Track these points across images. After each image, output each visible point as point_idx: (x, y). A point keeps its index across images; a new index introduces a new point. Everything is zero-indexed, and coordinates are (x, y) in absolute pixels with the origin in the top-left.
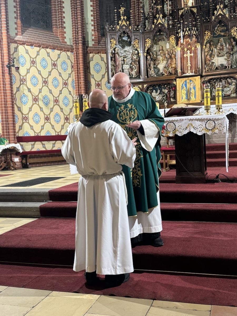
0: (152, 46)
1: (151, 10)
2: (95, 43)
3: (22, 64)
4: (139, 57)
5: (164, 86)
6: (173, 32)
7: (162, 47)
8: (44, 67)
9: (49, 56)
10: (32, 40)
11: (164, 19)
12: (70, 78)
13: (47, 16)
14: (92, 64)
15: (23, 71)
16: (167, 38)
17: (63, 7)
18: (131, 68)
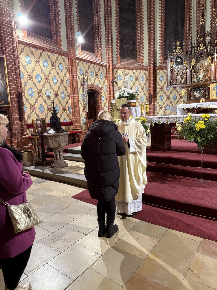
0: (196, 64)
1: (196, 42)
2: (161, 64)
3: (120, 80)
4: (187, 71)
5: (202, 88)
6: (210, 54)
7: (202, 64)
8: (131, 80)
9: (134, 74)
10: (125, 66)
11: (204, 46)
12: (145, 86)
13: (134, 51)
14: (158, 77)
15: (120, 84)
16: (206, 58)
17: (143, 45)
18: (182, 78)
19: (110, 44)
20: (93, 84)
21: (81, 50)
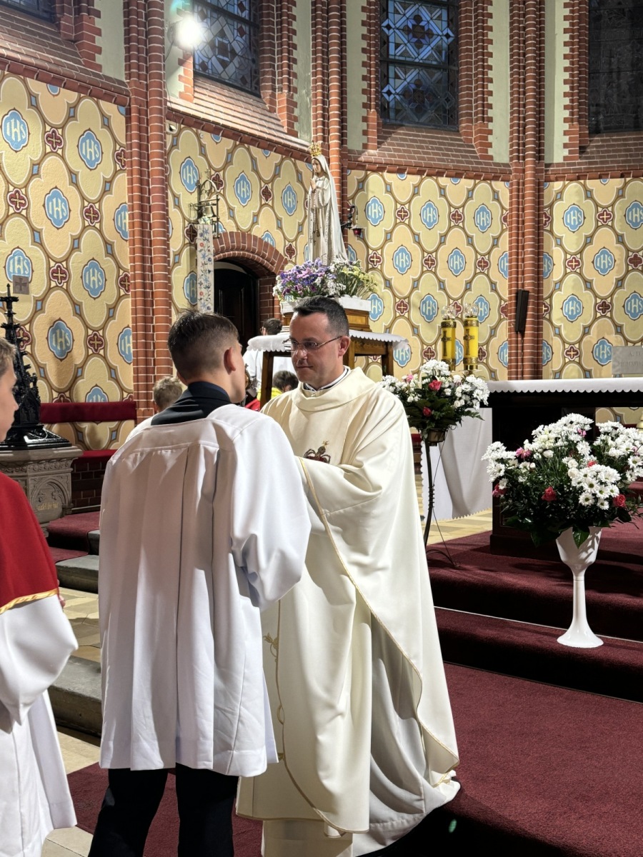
2: (570, 152)
9: (445, 196)
10: (404, 157)
12: (495, 249)
13: (446, 94)
14: (558, 210)
15: (375, 236)
17: (490, 68)
19: (334, 59)
20: (245, 235)
21: (194, 79)
